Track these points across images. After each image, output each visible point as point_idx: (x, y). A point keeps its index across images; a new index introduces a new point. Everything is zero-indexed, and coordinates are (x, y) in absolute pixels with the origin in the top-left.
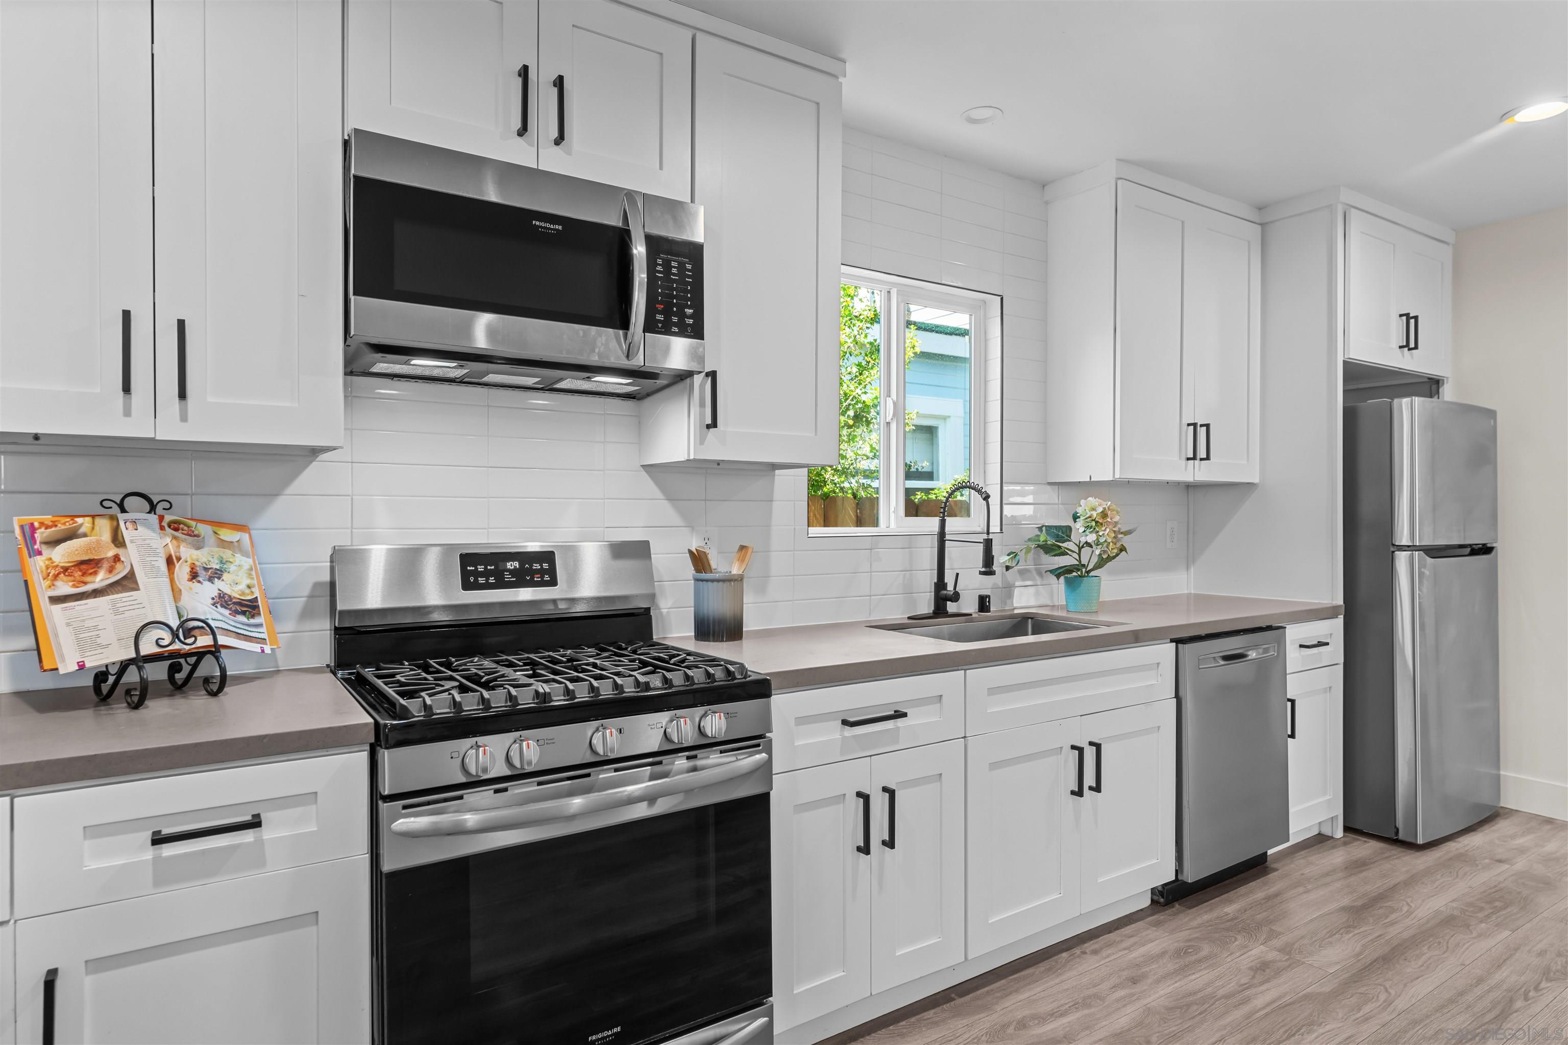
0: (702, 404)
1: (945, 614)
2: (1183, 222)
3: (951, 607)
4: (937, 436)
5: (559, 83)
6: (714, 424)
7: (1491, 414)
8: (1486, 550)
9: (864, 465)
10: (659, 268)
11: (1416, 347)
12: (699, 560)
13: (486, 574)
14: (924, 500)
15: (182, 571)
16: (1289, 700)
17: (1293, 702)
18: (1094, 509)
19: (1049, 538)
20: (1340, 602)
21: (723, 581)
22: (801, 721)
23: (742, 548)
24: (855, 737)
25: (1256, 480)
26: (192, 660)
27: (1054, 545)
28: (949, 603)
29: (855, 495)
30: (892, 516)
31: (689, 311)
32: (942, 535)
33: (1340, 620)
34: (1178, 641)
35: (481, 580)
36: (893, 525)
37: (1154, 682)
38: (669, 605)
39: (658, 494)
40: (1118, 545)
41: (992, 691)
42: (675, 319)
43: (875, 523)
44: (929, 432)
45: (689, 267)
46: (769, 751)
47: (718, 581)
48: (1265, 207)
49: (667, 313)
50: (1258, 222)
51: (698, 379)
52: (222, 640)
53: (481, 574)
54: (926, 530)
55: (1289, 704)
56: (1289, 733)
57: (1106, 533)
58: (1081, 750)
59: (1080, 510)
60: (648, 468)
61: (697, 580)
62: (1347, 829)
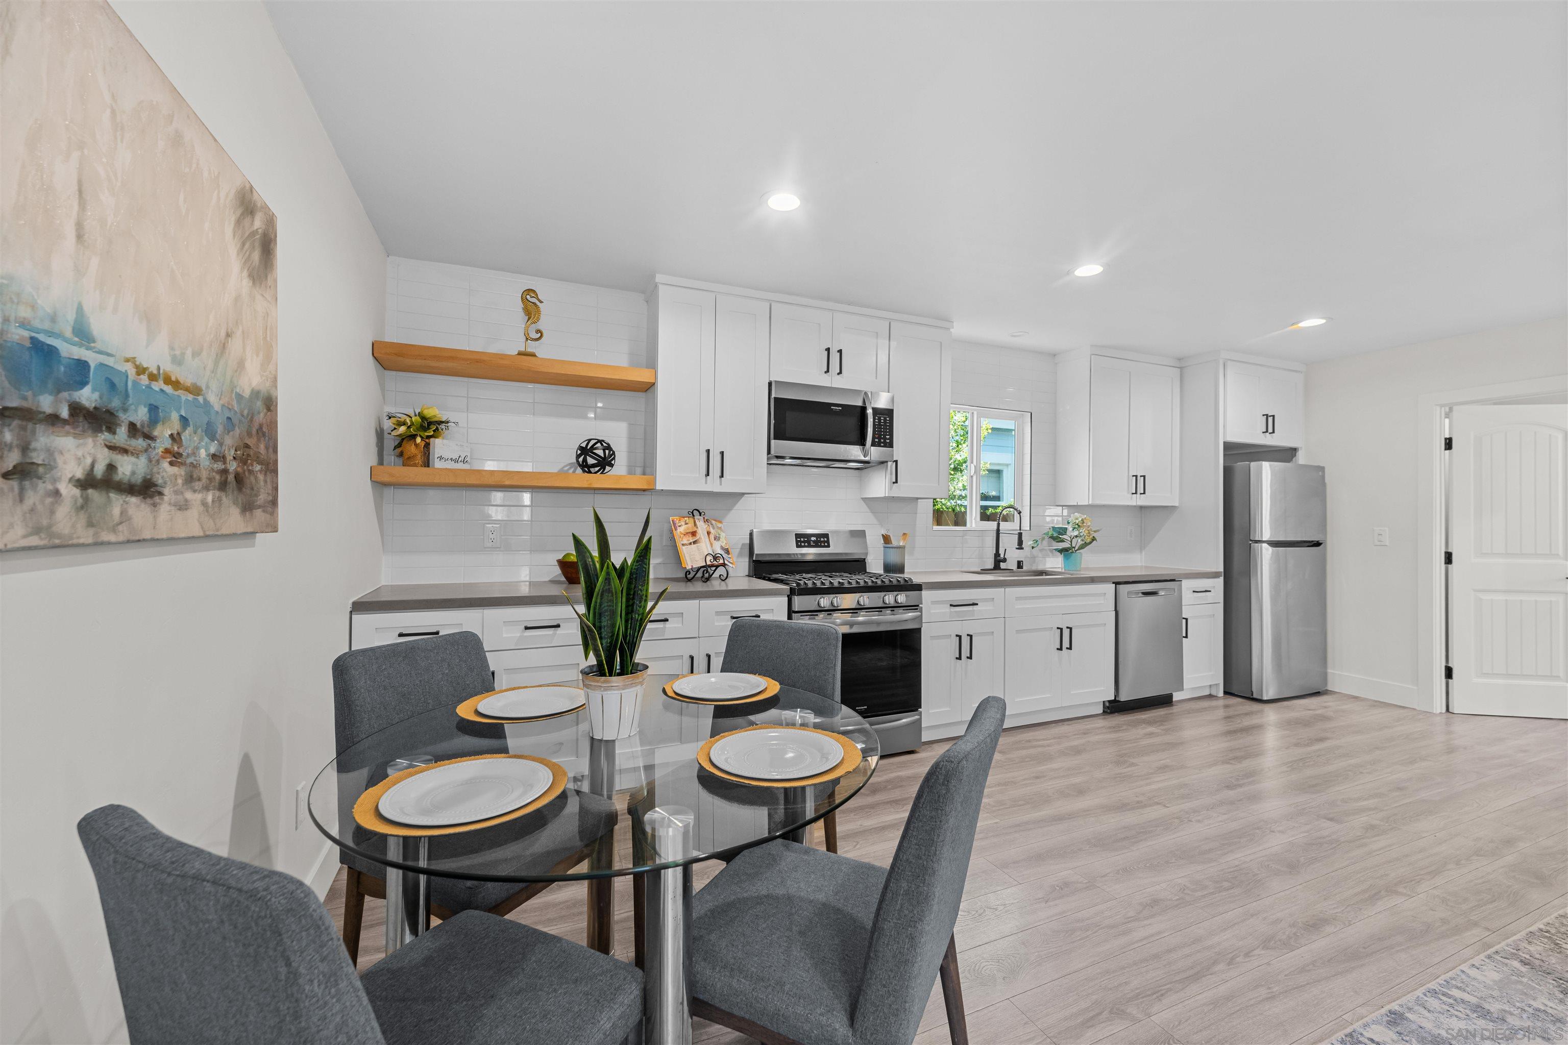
0: (891, 474)
1: (999, 568)
2: (1130, 372)
3: (1003, 565)
4: (1002, 475)
5: (840, 351)
6: (896, 482)
7: (1322, 469)
8: (1317, 544)
9: (958, 493)
10: (877, 421)
11: (1273, 432)
12: (886, 539)
13: (804, 542)
14: (993, 513)
15: (712, 537)
16: (1184, 618)
17: (1187, 619)
18: (1077, 519)
19: (1054, 533)
20: (1222, 570)
21: (897, 548)
22: (934, 603)
23: (904, 534)
24: (956, 612)
25: (1177, 504)
26: (714, 568)
27: (1057, 537)
28: (1001, 563)
29: (954, 510)
30: (974, 521)
31: (888, 437)
32: (998, 531)
33: (1221, 579)
34: (1117, 583)
35: (803, 544)
36: (974, 525)
37: (1102, 602)
38: (872, 558)
39: (868, 510)
40: (1091, 537)
41: (1018, 599)
42: (882, 441)
43: (965, 525)
44: (997, 473)
45: (888, 419)
46: (921, 612)
47: (895, 548)
48: (1183, 359)
49: (879, 438)
50: (1178, 366)
51: (889, 464)
52: (726, 562)
53: (803, 542)
54: (991, 528)
55: (1184, 621)
56: (1184, 635)
57: (1083, 531)
58: (1061, 629)
59: (1070, 520)
60: (864, 499)
61: (884, 547)
62: (1226, 693)
